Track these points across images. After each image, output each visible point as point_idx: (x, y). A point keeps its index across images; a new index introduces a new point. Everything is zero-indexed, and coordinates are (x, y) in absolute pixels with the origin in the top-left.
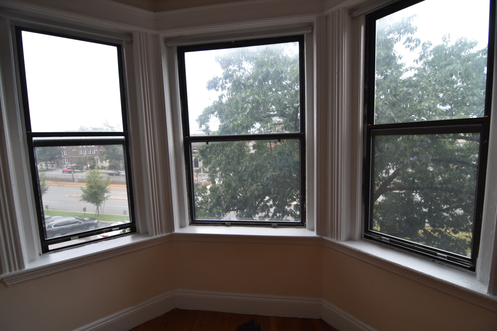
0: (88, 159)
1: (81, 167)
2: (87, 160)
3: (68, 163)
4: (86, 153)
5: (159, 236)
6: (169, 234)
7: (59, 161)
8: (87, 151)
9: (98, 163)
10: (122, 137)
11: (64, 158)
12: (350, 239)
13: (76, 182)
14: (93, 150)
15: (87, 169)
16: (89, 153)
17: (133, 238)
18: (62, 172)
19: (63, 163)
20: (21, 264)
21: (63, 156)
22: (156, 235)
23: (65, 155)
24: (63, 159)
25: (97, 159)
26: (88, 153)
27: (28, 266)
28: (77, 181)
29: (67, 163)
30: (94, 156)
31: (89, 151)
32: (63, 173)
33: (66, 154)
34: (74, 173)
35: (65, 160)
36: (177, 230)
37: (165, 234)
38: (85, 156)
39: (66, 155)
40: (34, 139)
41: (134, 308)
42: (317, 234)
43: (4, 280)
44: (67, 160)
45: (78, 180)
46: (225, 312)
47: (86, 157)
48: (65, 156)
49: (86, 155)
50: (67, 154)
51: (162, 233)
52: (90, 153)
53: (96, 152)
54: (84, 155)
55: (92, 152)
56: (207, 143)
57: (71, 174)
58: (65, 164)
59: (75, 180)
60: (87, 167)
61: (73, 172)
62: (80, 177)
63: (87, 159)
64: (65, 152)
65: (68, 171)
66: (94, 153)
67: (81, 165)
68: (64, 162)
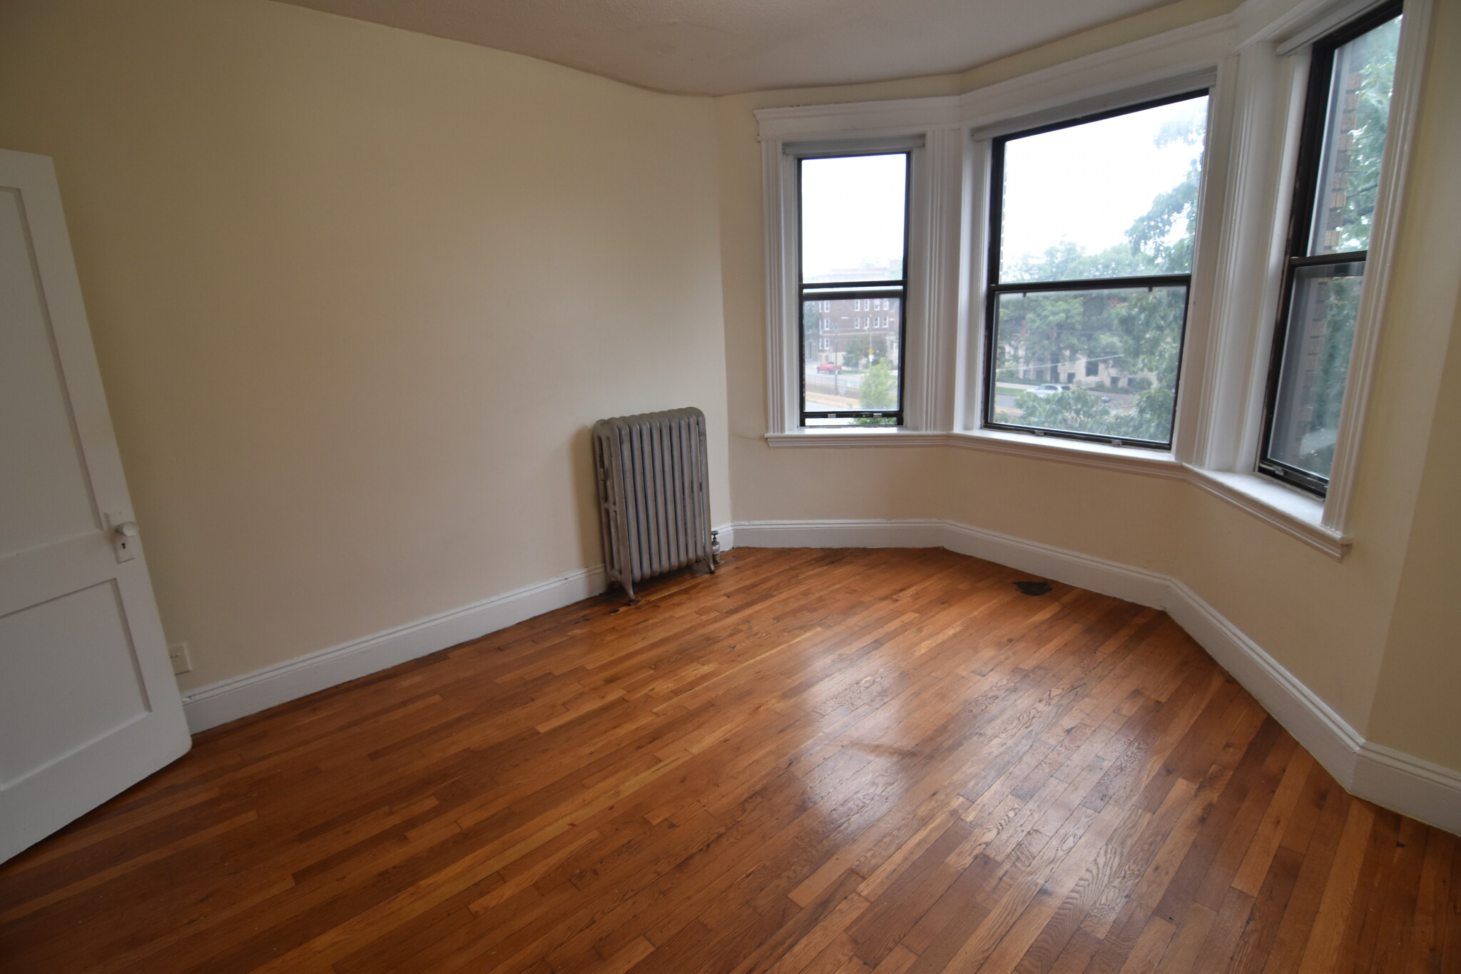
0: (871, 340)
1: (854, 361)
2: (869, 344)
3: (830, 350)
4: (868, 326)
5: (930, 432)
6: (944, 433)
7: (814, 344)
8: (871, 320)
9: (891, 353)
10: (900, 288)
11: (823, 337)
12: (1229, 470)
13: (841, 396)
14: (885, 319)
15: (866, 367)
16: (876, 325)
17: (898, 430)
18: (816, 371)
19: (821, 348)
20: (782, 430)
21: (821, 333)
22: (926, 430)
23: (826, 329)
24: (820, 340)
25: (892, 342)
26: (872, 326)
27: (787, 433)
28: (844, 392)
29: (827, 349)
30: (886, 334)
31: (876, 320)
32: (818, 372)
33: (827, 327)
34: (839, 373)
35: (825, 343)
36: (958, 429)
37: (938, 432)
38: (867, 333)
39: (828, 329)
40: (805, 291)
41: (885, 523)
42: (1176, 459)
43: (769, 440)
44: (829, 343)
45: (844, 390)
46: (1009, 566)
47: (868, 335)
48: (827, 332)
49: (869, 329)
50: (831, 328)
51: (935, 429)
52: (878, 327)
53: (890, 322)
54: (865, 331)
55: (881, 325)
56: (1024, 296)
57: (832, 377)
58: (823, 351)
59: (840, 390)
60: (868, 362)
61: (837, 372)
62: (849, 385)
63: (869, 341)
64: (827, 322)
65: (828, 369)
66: (887, 326)
67: (856, 356)
68: (823, 346)
